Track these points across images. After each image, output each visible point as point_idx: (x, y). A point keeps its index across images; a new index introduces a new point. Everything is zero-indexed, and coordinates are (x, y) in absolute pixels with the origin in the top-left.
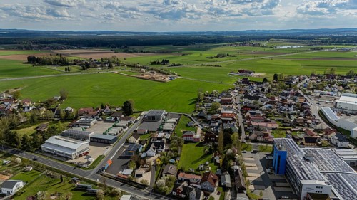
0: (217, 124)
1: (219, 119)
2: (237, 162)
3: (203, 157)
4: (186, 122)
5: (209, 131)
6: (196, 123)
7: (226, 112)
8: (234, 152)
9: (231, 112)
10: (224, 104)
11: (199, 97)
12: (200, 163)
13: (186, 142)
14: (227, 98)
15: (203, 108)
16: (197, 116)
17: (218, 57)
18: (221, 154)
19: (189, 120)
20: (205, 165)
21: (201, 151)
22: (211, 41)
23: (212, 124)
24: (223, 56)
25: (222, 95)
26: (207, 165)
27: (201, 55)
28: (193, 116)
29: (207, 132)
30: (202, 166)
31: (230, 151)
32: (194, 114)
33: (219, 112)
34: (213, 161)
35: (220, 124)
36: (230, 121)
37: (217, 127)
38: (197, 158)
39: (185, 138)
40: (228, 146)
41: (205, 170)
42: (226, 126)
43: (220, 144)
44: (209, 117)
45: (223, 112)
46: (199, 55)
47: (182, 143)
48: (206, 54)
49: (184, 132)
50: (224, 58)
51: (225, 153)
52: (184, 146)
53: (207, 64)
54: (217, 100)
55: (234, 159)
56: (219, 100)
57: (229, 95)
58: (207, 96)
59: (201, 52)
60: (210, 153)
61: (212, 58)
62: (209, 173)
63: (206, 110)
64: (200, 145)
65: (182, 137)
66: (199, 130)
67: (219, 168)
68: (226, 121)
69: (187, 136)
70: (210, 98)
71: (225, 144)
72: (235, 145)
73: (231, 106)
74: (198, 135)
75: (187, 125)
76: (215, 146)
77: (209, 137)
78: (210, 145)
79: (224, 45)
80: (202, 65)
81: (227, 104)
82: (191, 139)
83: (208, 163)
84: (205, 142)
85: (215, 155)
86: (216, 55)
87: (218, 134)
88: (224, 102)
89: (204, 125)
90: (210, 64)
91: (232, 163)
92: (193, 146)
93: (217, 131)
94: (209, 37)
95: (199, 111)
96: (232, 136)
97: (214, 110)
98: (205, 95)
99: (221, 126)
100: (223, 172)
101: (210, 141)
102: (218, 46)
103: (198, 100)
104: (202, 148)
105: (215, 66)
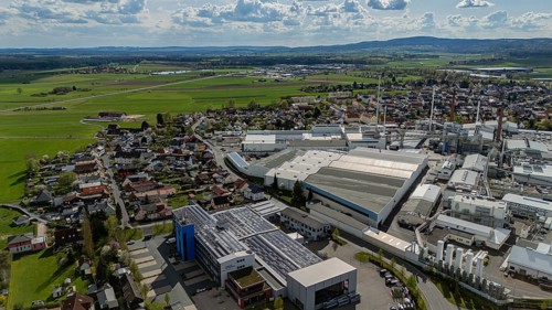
0: (75, 209)
1: (77, 200)
2: (121, 263)
3: (57, 274)
4: (9, 220)
5: (61, 224)
6: (33, 216)
7: (89, 185)
8: (114, 248)
9: (98, 184)
10: (83, 172)
11: (30, 168)
12: (53, 285)
13: (17, 257)
14: (85, 162)
15: (43, 186)
16: (31, 204)
17: (55, 92)
18: (92, 258)
19: (15, 214)
20: (64, 285)
21: (52, 263)
22: (35, 64)
23: (65, 212)
24: (66, 91)
25: (76, 158)
26: (68, 284)
27: (20, 91)
28: (23, 205)
29: (58, 227)
30: (59, 290)
31: (106, 248)
32: (26, 202)
33: (76, 188)
34: (78, 274)
35: (80, 208)
36: (99, 199)
37: (76, 215)
38: (45, 279)
39: (14, 250)
40: (102, 240)
41: (64, 293)
42: (93, 210)
43: (87, 242)
44: (58, 201)
45: (83, 186)
46: (15, 91)
47: (10, 261)
48: (30, 89)
49: (10, 239)
50: (68, 95)
51: (98, 254)
52: (14, 264)
53: (35, 107)
54: (68, 169)
55: (115, 259)
56: (73, 167)
57: (89, 156)
58: (47, 163)
59: (21, 86)
60: (70, 261)
61: (43, 95)
62: (75, 296)
63: (50, 189)
64: (49, 253)
65: (7, 249)
66: (41, 227)
67: (92, 282)
68: (91, 201)
69: (16, 245)
70: (53, 166)
71: (95, 240)
72: (113, 237)
73: (96, 174)
74: (41, 236)
75: (13, 225)
76: (79, 249)
77: (62, 235)
78: (69, 248)
79: (63, 73)
80: (26, 109)
81: (88, 172)
82: (26, 248)
83: (69, 280)
84: (56, 246)
85: (81, 264)
86: (51, 90)
87: (80, 226)
88: (81, 170)
89: (49, 216)
90: (42, 106)
91: (113, 266)
92: (33, 259)
93: (77, 222)
94: (30, 57)
95: (34, 194)
96: (105, 223)
97: (66, 186)
98: (41, 162)
99: (83, 210)
100: (99, 286)
101: (67, 240)
102: (52, 74)
103: (29, 174)
104: (53, 259)
105: (54, 109)
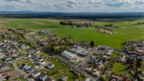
0: (134, 56)
1: (135, 53)
2: (142, 75)
3: (125, 70)
4: (118, 53)
5: (129, 58)
6: (123, 54)
7: (140, 51)
8: (141, 70)
9: (142, 51)
10: (139, 47)
11: (126, 42)
12: (123, 72)
13: (117, 62)
14: (140, 44)
15: (127, 47)
16: (123, 51)
17: (138, 24)
18: (134, 70)
19: (119, 52)
20: (125, 73)
21: (124, 67)
22: (135, 16)
23: (131, 55)
24: (141, 24)
25: (138, 42)
26: (126, 74)
27: (129, 23)
28: (121, 51)
29: (128, 59)
30: (124, 74)
31: (139, 70)
32: (122, 50)
33: (136, 50)
34: (129, 72)
35: (135, 56)
36: (141, 55)
37: (134, 57)
38: (121, 70)
39: (117, 60)
40: (138, 67)
41: (125, 76)
42: (138, 58)
43: (134, 65)
44: (130, 52)
45: (138, 50)
46: (128, 23)
47: (115, 62)
48: (131, 23)
49: (117, 57)
50: (141, 25)
51: (137, 70)
52: (116, 63)
53: (131, 27)
54: (135, 45)
55: (141, 74)
56: (136, 45)
57: (142, 43)
58: (130, 42)
59: (129, 22)
60: (129, 68)
61: (134, 24)
62: (127, 77)
63: (129, 49)
64: (124, 64)
65: (115, 59)
66: (124, 57)
67: (133, 76)
68: (139, 55)
69: (118, 59)
70: (131, 43)
71: (137, 66)
72: (142, 67)
73: (142, 48)
74: (123, 59)
75: (118, 54)
76: (132, 66)
77: (129, 61)
78: (129, 65)
79: (142, 19)
80: (129, 28)
81: (140, 47)
82: (119, 61)
83: (127, 73)
84: (126, 63)
85: (131, 70)
86: (137, 23)
87: (134, 61)
88: (138, 46)
89: (127, 55)
90: (133, 27)
91: (140, 75)
92: (120, 64)
93: (133, 59)
94: (134, 15)
95: (125, 49)
96: (141, 63)
97: (133, 49)
98: (129, 41)
99: (136, 57)
100: (134, 78)
101: (129, 63)
102: (139, 19)
103: (125, 44)
104: (125, 66)
105: (136, 28)
